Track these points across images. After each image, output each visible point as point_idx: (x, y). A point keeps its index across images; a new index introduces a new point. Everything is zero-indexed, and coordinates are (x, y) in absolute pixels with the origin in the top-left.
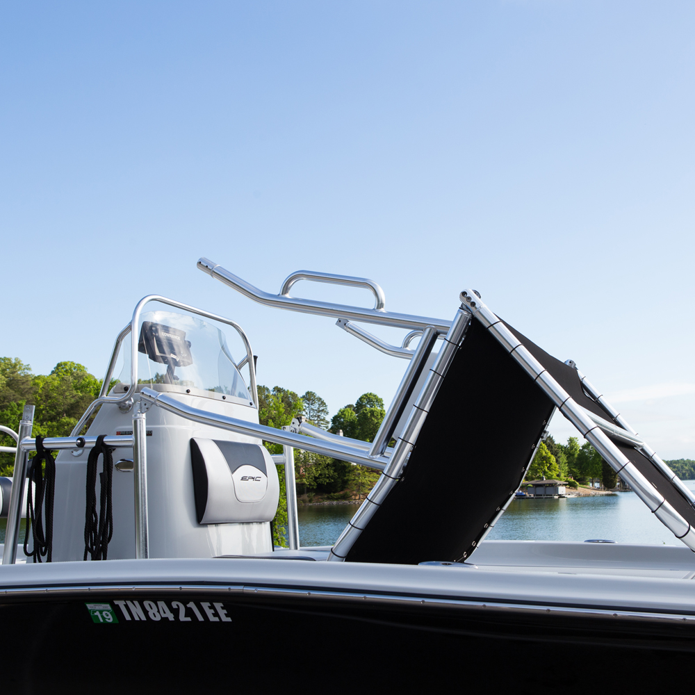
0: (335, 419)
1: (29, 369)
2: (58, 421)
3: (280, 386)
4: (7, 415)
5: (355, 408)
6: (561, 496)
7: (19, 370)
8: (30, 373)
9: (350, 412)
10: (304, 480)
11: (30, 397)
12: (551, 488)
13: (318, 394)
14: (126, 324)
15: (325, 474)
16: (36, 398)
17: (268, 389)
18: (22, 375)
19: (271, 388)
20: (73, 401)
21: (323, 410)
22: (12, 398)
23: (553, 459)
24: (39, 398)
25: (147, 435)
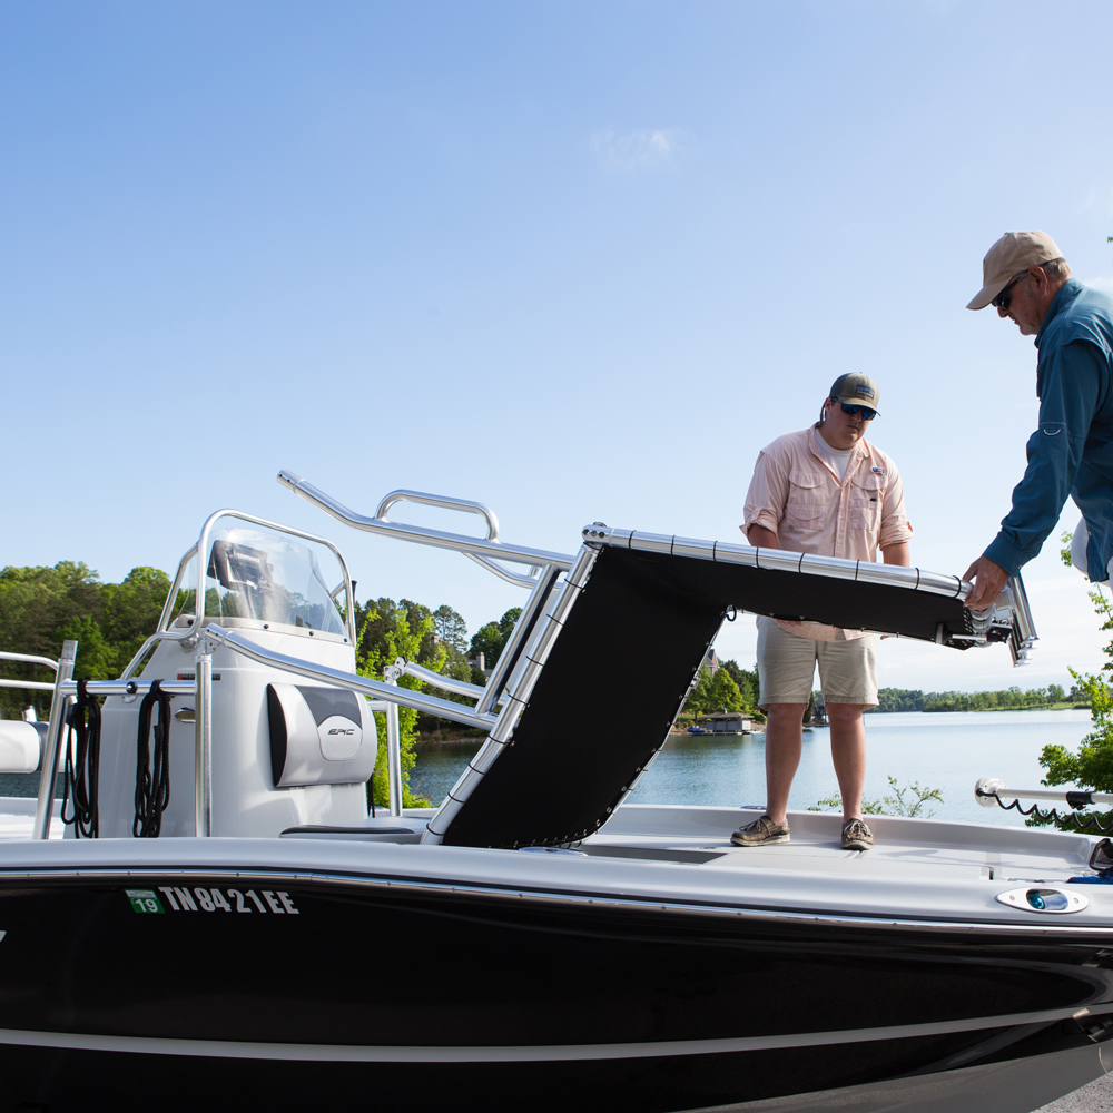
0: (475, 640)
1: (97, 576)
2: (132, 640)
3: (408, 599)
4: (69, 633)
5: (499, 626)
6: (745, 733)
7: (83, 577)
8: (97, 580)
9: (493, 630)
11: (97, 610)
12: (734, 723)
13: (455, 609)
14: (194, 544)
16: (105, 612)
17: (393, 603)
18: (88, 583)
19: (397, 602)
20: (151, 615)
21: (460, 629)
22: (74, 612)
23: (736, 688)
24: (109, 612)
25: (213, 679)
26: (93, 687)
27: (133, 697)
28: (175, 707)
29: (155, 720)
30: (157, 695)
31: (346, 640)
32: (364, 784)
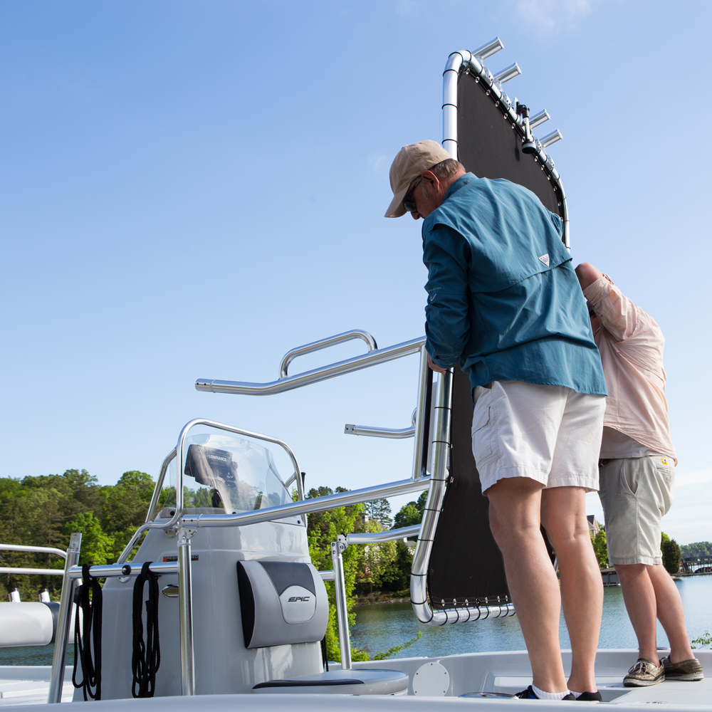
0: (398, 517)
1: (96, 480)
2: (124, 530)
3: (343, 487)
4: (75, 527)
5: (417, 505)
7: (86, 481)
8: (96, 484)
9: (412, 509)
10: (370, 579)
11: (97, 508)
14: (171, 450)
15: (390, 572)
16: (103, 509)
17: (330, 490)
18: (89, 486)
19: (334, 489)
20: (138, 510)
21: (385, 509)
22: (79, 509)
24: (106, 509)
25: (192, 559)
26: (94, 571)
27: (127, 578)
28: (163, 585)
29: (146, 597)
30: (148, 575)
31: (299, 522)
32: (319, 643)
